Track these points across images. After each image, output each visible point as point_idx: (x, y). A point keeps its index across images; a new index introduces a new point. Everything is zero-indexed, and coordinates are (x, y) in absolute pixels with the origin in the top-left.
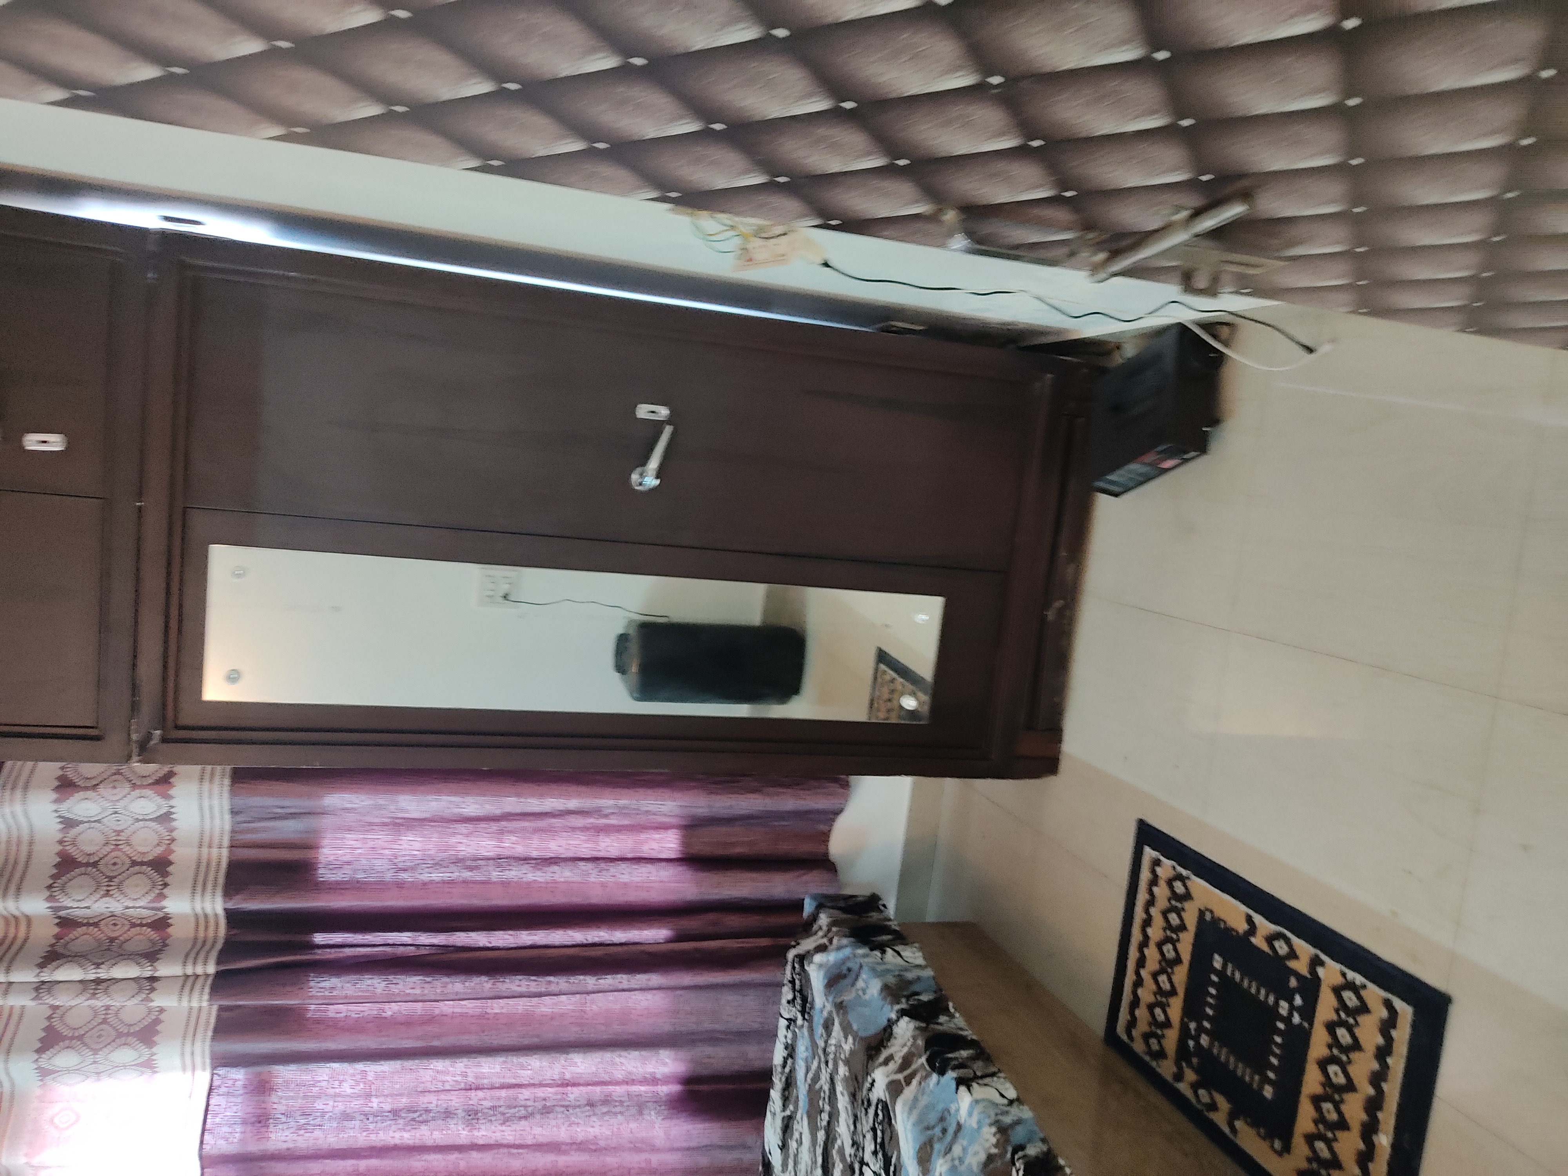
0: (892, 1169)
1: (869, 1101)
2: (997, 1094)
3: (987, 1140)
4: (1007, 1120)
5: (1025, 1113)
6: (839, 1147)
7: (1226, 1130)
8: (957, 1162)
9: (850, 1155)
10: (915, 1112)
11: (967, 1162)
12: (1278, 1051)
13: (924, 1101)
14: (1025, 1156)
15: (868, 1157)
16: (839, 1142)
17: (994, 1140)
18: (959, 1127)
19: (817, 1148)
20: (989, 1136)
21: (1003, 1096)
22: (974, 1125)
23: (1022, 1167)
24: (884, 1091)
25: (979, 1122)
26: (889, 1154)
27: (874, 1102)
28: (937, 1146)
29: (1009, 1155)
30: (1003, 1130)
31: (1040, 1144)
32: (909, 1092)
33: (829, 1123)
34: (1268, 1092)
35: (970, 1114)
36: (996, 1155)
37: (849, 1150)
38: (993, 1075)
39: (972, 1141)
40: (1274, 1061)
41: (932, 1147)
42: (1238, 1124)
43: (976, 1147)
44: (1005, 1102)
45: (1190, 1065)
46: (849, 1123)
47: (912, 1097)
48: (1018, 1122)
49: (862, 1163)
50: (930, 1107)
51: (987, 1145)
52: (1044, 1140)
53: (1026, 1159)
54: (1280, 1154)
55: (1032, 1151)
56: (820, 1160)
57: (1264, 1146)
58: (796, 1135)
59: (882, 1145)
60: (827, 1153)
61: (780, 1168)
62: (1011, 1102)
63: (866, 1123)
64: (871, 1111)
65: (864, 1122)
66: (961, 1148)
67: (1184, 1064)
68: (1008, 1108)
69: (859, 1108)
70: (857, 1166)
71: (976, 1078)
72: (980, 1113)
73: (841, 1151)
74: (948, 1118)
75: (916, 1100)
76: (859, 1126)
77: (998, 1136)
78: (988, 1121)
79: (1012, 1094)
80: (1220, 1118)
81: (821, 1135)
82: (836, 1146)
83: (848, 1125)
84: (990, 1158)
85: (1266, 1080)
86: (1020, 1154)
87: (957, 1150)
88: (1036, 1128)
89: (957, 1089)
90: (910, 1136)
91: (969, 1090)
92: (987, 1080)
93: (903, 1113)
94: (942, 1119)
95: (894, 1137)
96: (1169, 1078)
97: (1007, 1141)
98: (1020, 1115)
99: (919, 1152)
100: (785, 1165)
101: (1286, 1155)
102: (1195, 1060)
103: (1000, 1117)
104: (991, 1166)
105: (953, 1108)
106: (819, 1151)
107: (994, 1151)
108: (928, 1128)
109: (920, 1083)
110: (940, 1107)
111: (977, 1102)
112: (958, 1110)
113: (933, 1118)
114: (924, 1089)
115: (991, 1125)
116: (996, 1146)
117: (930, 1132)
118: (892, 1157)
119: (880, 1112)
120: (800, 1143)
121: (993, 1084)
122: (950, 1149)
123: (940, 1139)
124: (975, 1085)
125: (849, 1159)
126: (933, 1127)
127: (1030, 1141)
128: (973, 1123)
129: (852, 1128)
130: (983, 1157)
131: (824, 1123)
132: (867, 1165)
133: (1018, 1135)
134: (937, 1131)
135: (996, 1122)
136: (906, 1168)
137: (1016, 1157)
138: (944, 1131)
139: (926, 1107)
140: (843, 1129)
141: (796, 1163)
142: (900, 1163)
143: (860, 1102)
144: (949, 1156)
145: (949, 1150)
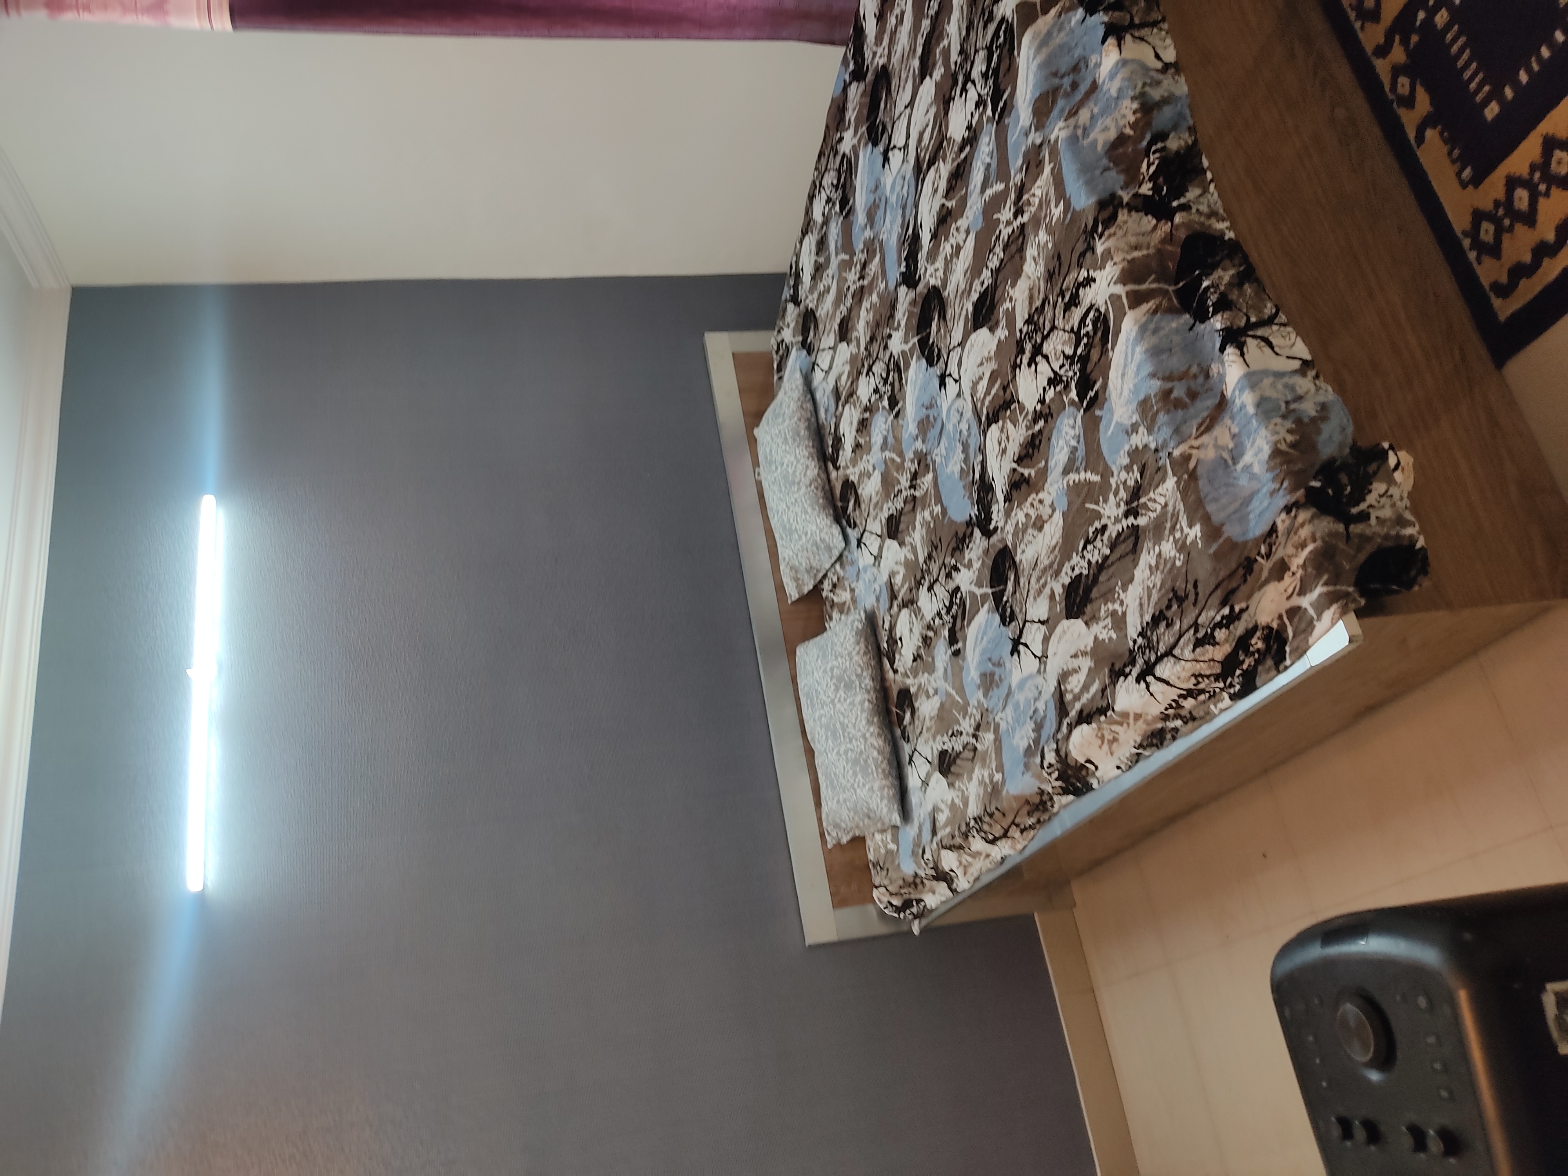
0: (1001, 104)
1: (991, 13)
2: (1153, 54)
3: (1124, 116)
4: (1156, 94)
5: (1180, 87)
6: (944, 47)
7: (1412, 135)
8: (1080, 132)
9: (956, 63)
10: (1045, 51)
11: (1092, 136)
12: (1536, 67)
13: (1059, 39)
14: (1164, 149)
15: (975, 74)
16: (946, 42)
17: (1132, 119)
18: (1094, 87)
19: (919, 37)
20: (1128, 110)
21: (1157, 56)
22: (1114, 92)
23: (1157, 162)
24: (1013, 11)
25: (1120, 90)
26: (1002, 87)
27: (998, 18)
28: (1061, 103)
29: (1145, 143)
30: (1147, 108)
31: (1186, 135)
32: (1044, 23)
33: (937, 13)
34: (1492, 111)
35: (1112, 76)
36: (1129, 137)
37: (954, 56)
38: (1154, 24)
39: (1104, 112)
40: (1523, 77)
41: (1054, 102)
42: (1429, 133)
43: (1108, 121)
44: (1159, 65)
45: (1405, 42)
46: (961, 26)
47: (1045, 31)
48: (1166, 101)
49: (968, 78)
50: (1067, 49)
51: (1122, 122)
52: (1192, 130)
53: (1164, 154)
54: (1464, 185)
55: (1174, 144)
56: (919, 50)
57: (1450, 171)
58: (897, 11)
59: (996, 71)
60: (929, 47)
61: (873, 40)
62: (1167, 66)
63: (983, 38)
64: (992, 28)
65: (980, 35)
66: (1089, 116)
67: (1397, 38)
68: (1160, 77)
69: (978, 16)
70: (961, 79)
71: (1132, 26)
72: (1123, 79)
73: (946, 52)
74: (1083, 70)
75: (1049, 35)
76: (972, 35)
77: (1139, 115)
78: (1131, 93)
79: (1170, 55)
80: (1410, 120)
81: (926, 24)
82: (941, 46)
83: (959, 28)
84: (1121, 139)
85: (1496, 94)
86: (1160, 145)
87: (1084, 115)
88: (1187, 112)
89: (1103, 41)
90: (1031, 77)
91: (1119, 46)
92: (1145, 32)
93: (1029, 48)
94: (1075, 69)
95: (1012, 69)
96: (1369, 49)
97: (1148, 124)
98: (1173, 89)
99: (1036, 102)
100: (879, 40)
101: (1470, 188)
102: (1415, 39)
103: (1147, 89)
104: (1121, 150)
105: (1093, 59)
106: (921, 41)
107: (1128, 131)
108: (1055, 74)
109: (1060, 15)
110: (1077, 53)
111: (1124, 63)
112: (1098, 65)
113: (1065, 64)
114: (1062, 24)
115: (1133, 98)
116: (1132, 126)
117: (1057, 81)
118: (1004, 92)
119: (1002, 33)
120: (900, 20)
121: (1150, 39)
122: (1076, 112)
123: (1067, 95)
124: (1128, 37)
125: (953, 67)
126: (1062, 77)
127: (1175, 127)
128: (1113, 88)
129: (964, 33)
130: (1112, 135)
131: (932, 12)
132: (974, 82)
133: (1163, 117)
134: (1067, 82)
135: (1141, 97)
136: (1018, 110)
137: (1154, 148)
138: (1075, 86)
139: (1061, 47)
140: (954, 28)
141: (892, 42)
142: (1012, 102)
143: (980, 10)
144: (1072, 121)
145: (1073, 113)
